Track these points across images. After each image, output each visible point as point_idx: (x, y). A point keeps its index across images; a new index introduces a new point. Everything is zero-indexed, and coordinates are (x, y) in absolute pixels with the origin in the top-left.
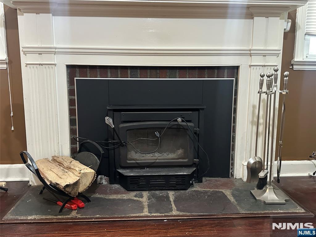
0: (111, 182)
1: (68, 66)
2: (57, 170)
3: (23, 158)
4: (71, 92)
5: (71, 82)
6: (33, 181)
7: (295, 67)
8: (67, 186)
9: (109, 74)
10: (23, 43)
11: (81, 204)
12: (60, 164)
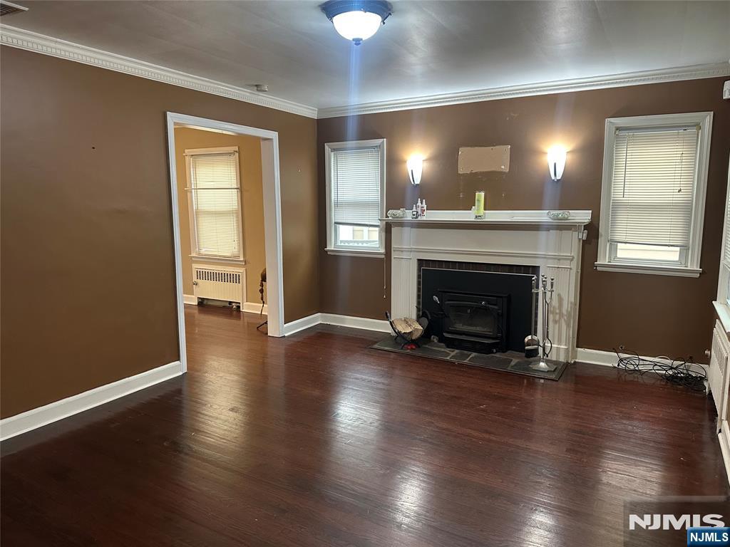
0: (440, 341)
1: (419, 260)
2: (404, 325)
3: (386, 316)
4: (419, 277)
5: (419, 270)
6: (390, 330)
7: (598, 268)
8: (405, 333)
9: (444, 266)
10: (393, 246)
11: (414, 347)
12: (407, 323)
